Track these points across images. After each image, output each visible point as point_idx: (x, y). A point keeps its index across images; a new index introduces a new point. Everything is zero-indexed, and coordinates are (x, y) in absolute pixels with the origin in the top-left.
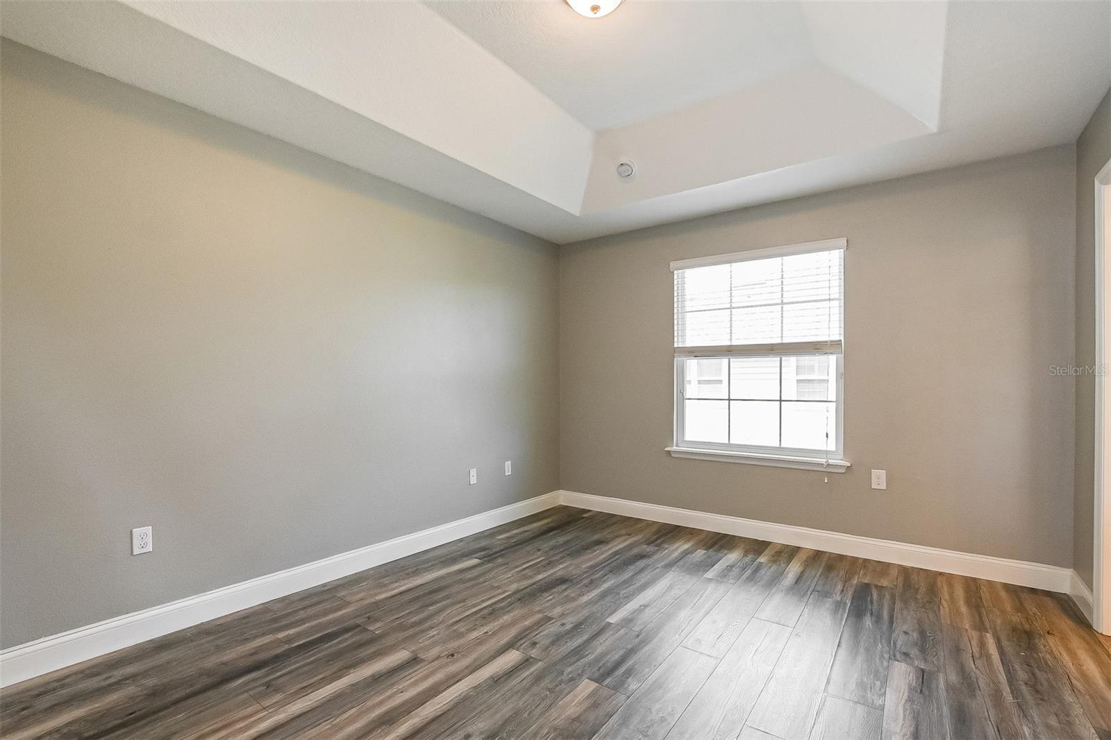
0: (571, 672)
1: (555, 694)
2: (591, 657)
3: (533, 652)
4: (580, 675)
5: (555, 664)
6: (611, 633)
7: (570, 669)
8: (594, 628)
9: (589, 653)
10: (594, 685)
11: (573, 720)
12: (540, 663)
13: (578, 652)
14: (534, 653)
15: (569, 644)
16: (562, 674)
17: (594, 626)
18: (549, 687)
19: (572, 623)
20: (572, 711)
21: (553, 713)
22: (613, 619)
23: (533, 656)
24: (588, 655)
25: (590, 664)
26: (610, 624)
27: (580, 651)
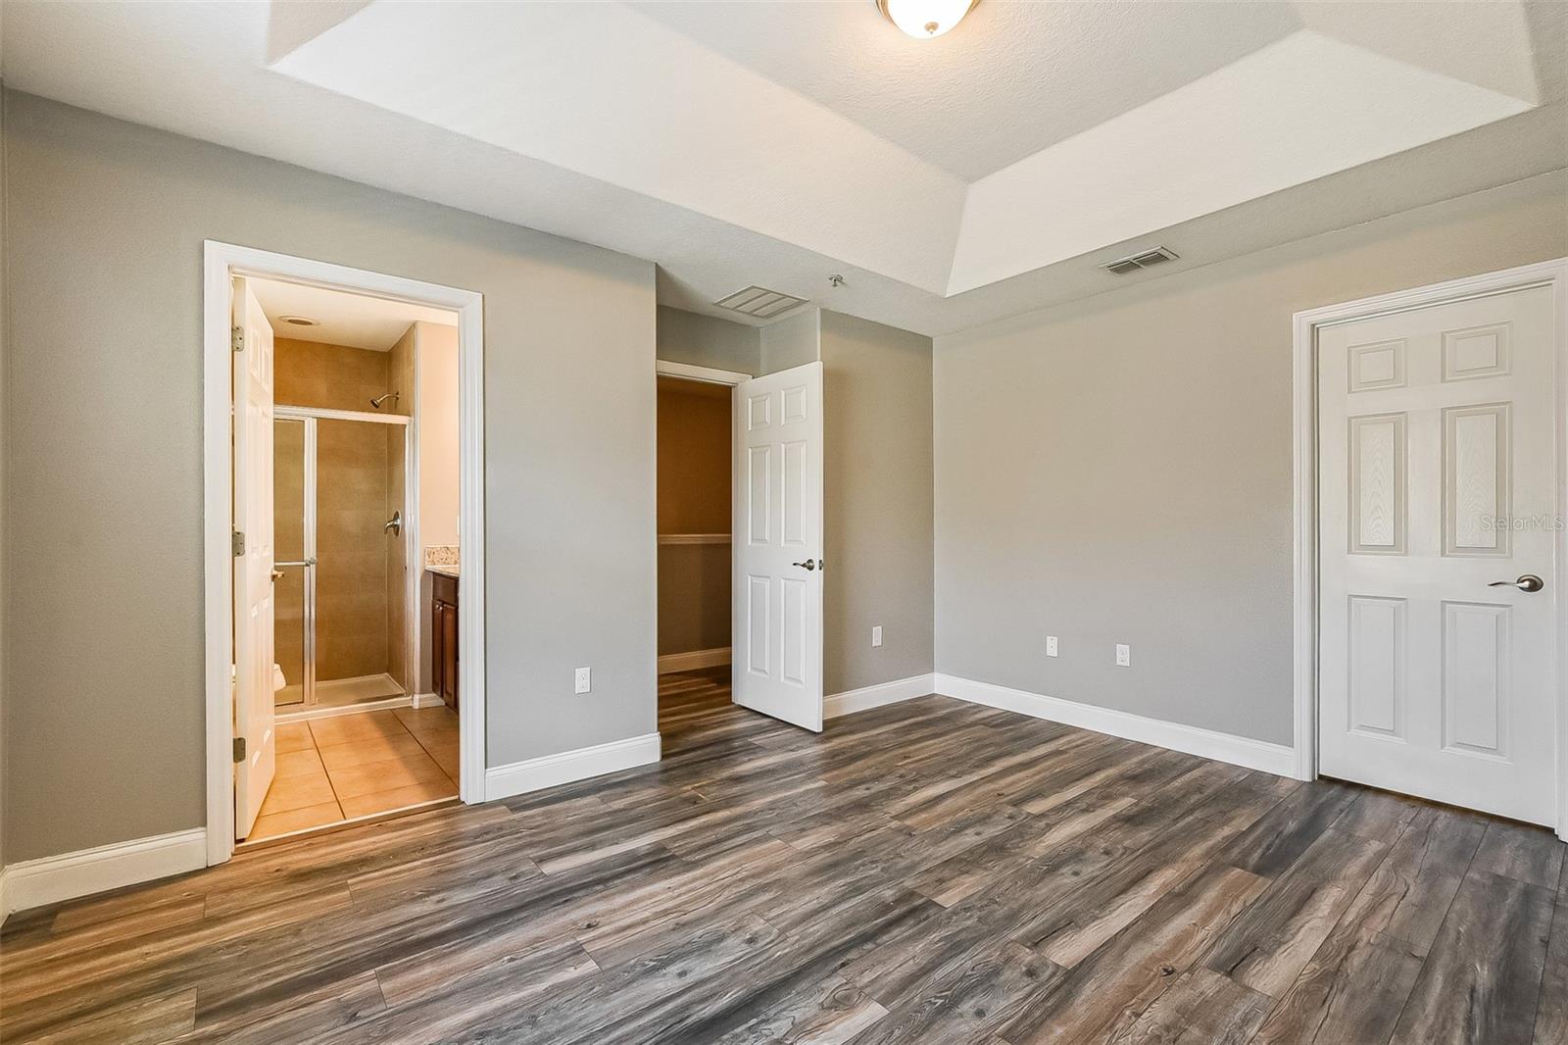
0: (968, 918)
1: (988, 897)
2: (935, 936)
3: (1030, 958)
4: (955, 913)
5: (991, 933)
6: (889, 978)
7: (969, 923)
8: (916, 995)
9: (936, 943)
10: (939, 899)
11: (967, 873)
12: (1014, 936)
13: (955, 947)
14: (1027, 956)
15: (969, 964)
16: (980, 918)
17: (917, 999)
18: (996, 906)
19: (961, 1015)
20: (968, 880)
21: (989, 881)
22: (871, 1012)
23: (1028, 950)
24: (939, 941)
25: (939, 925)
26: (884, 1002)
27: (951, 948)
